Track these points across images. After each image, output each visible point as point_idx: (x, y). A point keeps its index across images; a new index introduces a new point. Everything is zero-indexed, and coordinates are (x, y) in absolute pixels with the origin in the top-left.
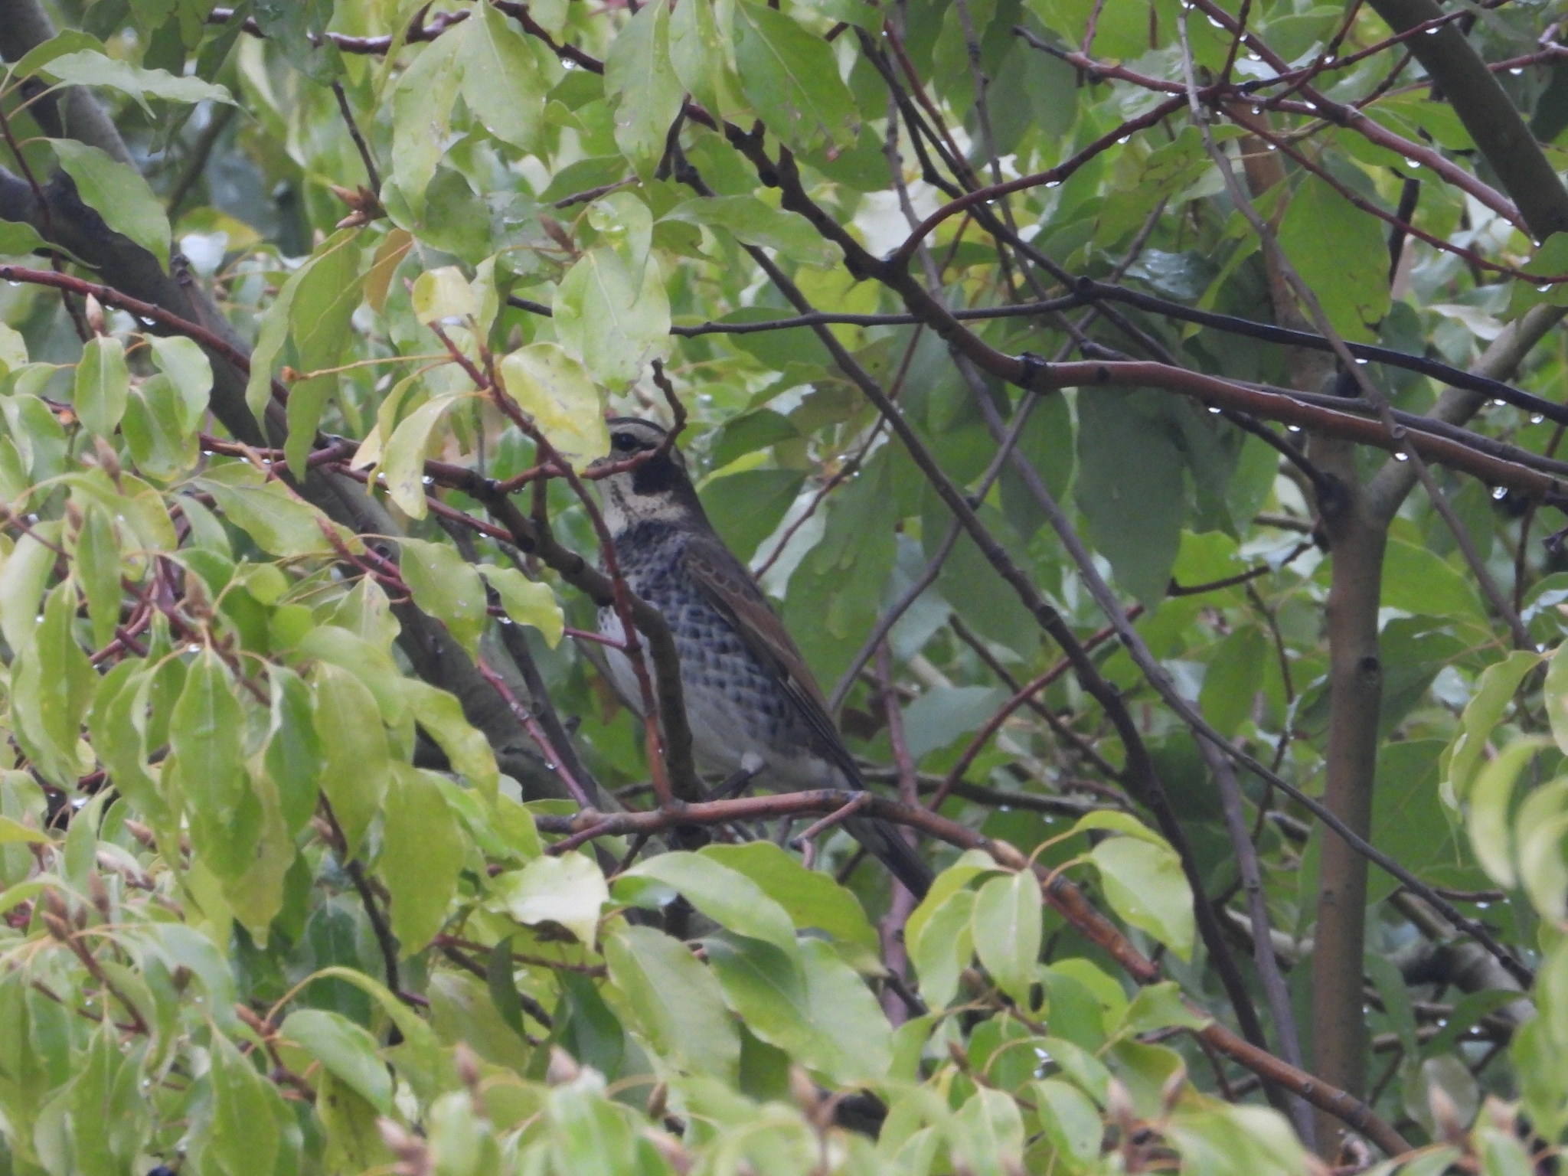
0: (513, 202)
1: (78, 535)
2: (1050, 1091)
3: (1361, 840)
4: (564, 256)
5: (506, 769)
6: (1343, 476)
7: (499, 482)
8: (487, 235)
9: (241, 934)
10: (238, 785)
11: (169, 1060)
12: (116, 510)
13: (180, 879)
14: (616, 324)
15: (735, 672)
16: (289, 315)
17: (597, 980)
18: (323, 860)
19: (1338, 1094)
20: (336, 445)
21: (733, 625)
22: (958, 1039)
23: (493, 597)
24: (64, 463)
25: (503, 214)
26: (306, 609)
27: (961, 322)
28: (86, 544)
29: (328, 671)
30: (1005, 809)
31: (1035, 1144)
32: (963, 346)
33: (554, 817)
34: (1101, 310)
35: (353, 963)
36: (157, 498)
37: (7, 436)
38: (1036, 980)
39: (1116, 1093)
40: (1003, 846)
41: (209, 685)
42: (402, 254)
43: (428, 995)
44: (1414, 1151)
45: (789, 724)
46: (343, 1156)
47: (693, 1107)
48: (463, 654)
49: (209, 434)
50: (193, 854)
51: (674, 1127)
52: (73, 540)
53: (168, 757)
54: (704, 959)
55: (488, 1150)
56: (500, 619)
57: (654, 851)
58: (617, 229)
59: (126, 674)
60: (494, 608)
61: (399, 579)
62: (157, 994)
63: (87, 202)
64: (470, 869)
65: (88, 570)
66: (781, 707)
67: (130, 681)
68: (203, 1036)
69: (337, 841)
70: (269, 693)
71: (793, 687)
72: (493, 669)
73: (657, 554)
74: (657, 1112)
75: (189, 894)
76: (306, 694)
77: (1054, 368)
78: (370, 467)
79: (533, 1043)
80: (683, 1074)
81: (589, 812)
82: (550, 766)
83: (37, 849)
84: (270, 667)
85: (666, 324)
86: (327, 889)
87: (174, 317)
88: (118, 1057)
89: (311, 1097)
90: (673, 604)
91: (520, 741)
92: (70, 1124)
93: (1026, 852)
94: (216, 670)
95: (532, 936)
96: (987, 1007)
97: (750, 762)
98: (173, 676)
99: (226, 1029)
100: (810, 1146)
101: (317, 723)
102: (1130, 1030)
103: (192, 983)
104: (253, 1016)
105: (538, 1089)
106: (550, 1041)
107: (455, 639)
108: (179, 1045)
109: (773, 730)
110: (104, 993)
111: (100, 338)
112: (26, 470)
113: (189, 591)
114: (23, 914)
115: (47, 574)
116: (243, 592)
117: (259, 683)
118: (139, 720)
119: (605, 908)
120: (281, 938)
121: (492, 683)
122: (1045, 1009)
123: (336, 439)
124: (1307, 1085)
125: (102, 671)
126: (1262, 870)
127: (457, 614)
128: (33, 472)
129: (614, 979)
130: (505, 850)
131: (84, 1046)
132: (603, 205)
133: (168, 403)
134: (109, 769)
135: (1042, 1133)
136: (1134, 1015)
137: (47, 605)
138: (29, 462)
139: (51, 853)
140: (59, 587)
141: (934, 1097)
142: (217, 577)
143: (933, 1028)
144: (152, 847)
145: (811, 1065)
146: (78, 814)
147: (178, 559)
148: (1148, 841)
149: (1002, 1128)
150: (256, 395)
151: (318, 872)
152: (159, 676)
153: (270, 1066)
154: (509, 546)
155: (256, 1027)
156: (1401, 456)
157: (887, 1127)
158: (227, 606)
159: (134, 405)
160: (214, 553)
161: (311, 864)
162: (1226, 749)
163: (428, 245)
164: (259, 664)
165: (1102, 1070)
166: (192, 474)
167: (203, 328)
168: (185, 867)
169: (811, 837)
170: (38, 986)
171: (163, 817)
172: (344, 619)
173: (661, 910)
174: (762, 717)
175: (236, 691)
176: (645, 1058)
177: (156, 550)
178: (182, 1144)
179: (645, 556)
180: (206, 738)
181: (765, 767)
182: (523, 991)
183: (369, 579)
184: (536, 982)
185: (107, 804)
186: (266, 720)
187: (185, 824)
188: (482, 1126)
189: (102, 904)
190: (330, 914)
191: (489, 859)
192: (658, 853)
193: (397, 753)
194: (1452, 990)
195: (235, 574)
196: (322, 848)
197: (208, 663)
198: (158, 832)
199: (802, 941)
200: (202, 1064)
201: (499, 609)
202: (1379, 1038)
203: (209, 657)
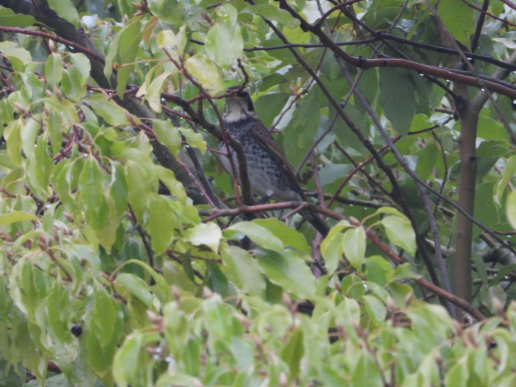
0: (192, 7)
1: (48, 118)
2: (368, 299)
3: (471, 217)
4: (208, 25)
5: (189, 195)
6: (464, 97)
7: (187, 100)
8: (183, 18)
9: (102, 250)
10: (101, 200)
11: (79, 290)
12: (60, 109)
13: (81, 231)
14: (225, 47)
15: (267, 164)
16: (118, 45)
17: (219, 264)
18: (129, 225)
19: (462, 301)
20: (134, 88)
21: (266, 149)
22: (338, 282)
23: (183, 138)
24: (42, 95)
25: (189, 11)
26: (122, 143)
27: (338, 46)
28: (50, 121)
29: (130, 163)
30: (351, 205)
31: (363, 317)
32: (339, 54)
33: (203, 211)
34: (385, 42)
35: (139, 258)
36: (73, 106)
37: (23, 86)
38: (364, 263)
39: (390, 301)
40: (353, 219)
41: (91, 167)
42: (155, 25)
43: (163, 269)
44: (487, 319)
45: (284, 180)
46: (136, 322)
47: (250, 305)
48: (174, 157)
49: (91, 85)
50: (85, 223)
51: (244, 313)
52: (46, 120)
53: (77, 191)
54: (254, 257)
55: (183, 321)
56: (186, 146)
57: (237, 221)
58: (226, 15)
59: (64, 163)
60: (183, 142)
61: (152, 132)
62: (75, 268)
63: (51, 8)
64: (177, 228)
65: (51, 130)
66: (281, 175)
67: (65, 166)
68: (90, 282)
69: (133, 219)
70: (111, 170)
71: (285, 168)
72: (184, 162)
73: (243, 129)
74: (239, 306)
75: (84, 236)
76: (123, 170)
77: (369, 61)
78: (143, 96)
79: (197, 285)
80: (247, 294)
81: (215, 209)
82: (202, 194)
83: (34, 222)
84: (111, 161)
85: (242, 47)
86: (130, 235)
87: (80, 46)
88: (63, 289)
89: (125, 302)
90: (247, 145)
91: (193, 185)
92: (47, 310)
93: (360, 220)
94: (94, 163)
95: (197, 250)
96: (347, 272)
97: (270, 193)
98: (79, 165)
99: (98, 280)
100: (289, 319)
101: (127, 179)
102: (395, 279)
103: (87, 264)
104: (106, 276)
105: (199, 301)
106: (203, 284)
107: (171, 153)
108: (83, 285)
109: (279, 182)
110: (58, 268)
111: (54, 54)
112: (29, 97)
113: (84, 137)
114: (29, 243)
115: (38, 131)
116: (102, 137)
117: (108, 167)
118: (68, 179)
119: (221, 240)
120: (115, 251)
121: (183, 167)
122: (367, 272)
123: (134, 86)
124: (452, 298)
125: (56, 163)
126: (438, 226)
127: (171, 144)
128: (32, 97)
129: (224, 263)
130: (188, 222)
131: (51, 286)
132: (221, 8)
133: (76, 75)
134: (58, 195)
135: (366, 313)
136: (396, 274)
137: (38, 141)
138: (30, 94)
139: (38, 223)
140: (42, 135)
141: (330, 302)
142: (94, 132)
143: (330, 279)
144: (72, 221)
145: (289, 291)
146: (48, 211)
147: (81, 126)
148: (401, 217)
149: (353, 311)
150: (107, 71)
151: (127, 229)
152: (75, 165)
153: (112, 291)
154: (190, 121)
155: (107, 279)
156: (483, 90)
157: (315, 312)
158: (97, 141)
159: (65, 76)
160: (93, 124)
161: (124, 226)
162: (424, 186)
163: (164, 21)
164: (108, 160)
165: (386, 293)
166: (85, 98)
167: (89, 50)
168: (83, 227)
169: (288, 217)
170: (36, 266)
171: (76, 211)
172: (135, 145)
173: (239, 241)
174: (275, 178)
175: (100, 169)
176: (234, 290)
177: (73, 123)
178: (84, 318)
179: (238, 130)
180: (91, 184)
181: (275, 194)
182: (194, 268)
183: (142, 133)
184: (198, 265)
185: (57, 207)
186: (110, 179)
187: (83, 213)
188: (181, 313)
189: (57, 238)
190: (131, 243)
191: (183, 224)
192: (239, 222)
193: (153, 190)
194: (498, 264)
195: (99, 131)
196: (128, 221)
197: (91, 160)
198: (75, 216)
199: (286, 251)
200: (90, 291)
201: (185, 142)
202: (475, 280)
203: (92, 158)
